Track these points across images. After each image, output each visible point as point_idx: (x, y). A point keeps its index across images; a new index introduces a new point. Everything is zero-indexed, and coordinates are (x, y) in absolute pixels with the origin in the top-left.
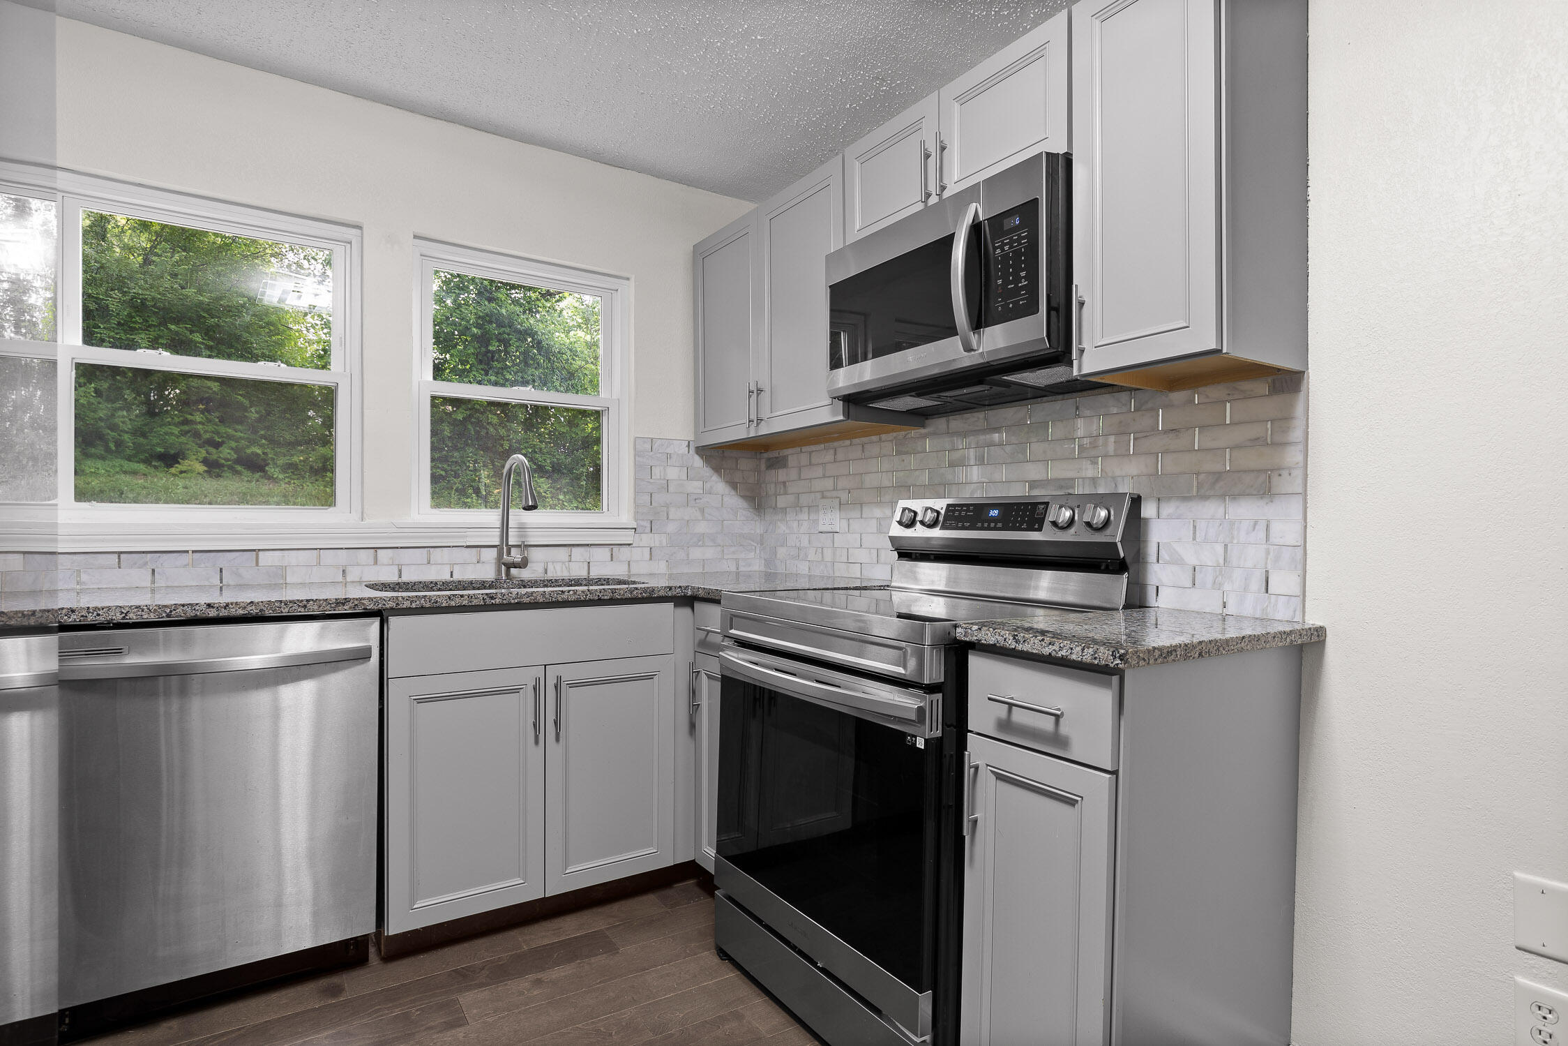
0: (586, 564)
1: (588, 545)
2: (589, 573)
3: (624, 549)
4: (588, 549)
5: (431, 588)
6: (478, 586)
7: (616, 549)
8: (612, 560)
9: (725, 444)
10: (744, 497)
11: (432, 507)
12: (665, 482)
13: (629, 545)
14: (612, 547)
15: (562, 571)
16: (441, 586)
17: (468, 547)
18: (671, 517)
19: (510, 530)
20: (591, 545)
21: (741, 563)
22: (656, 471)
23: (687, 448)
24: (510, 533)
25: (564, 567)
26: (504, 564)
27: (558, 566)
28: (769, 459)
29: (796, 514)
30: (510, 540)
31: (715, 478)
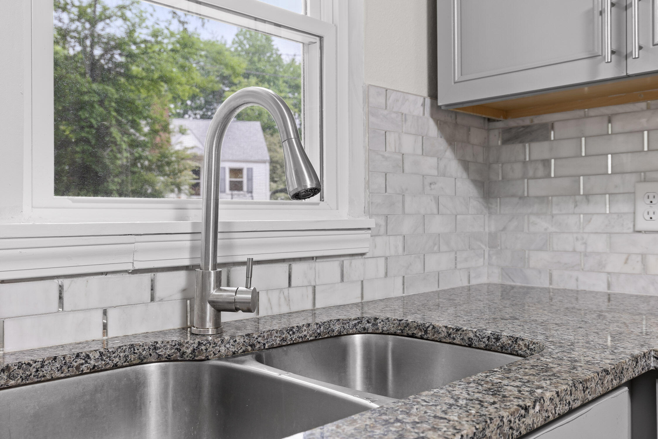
0: (310, 290)
1: (312, 258)
2: (314, 304)
3: (357, 262)
4: (312, 264)
5: (78, 368)
6: (168, 352)
7: (347, 261)
8: (342, 280)
9: (471, 104)
10: (475, 182)
11: (58, 192)
12: (400, 157)
13: (362, 254)
14: (342, 259)
15: (280, 305)
16: (96, 360)
17: (135, 272)
18: (407, 210)
19: (219, 236)
20: (317, 258)
21: (472, 275)
22: (391, 138)
23: (422, 109)
24: (219, 242)
25: (282, 299)
26: (213, 304)
27: (274, 296)
28: (508, 130)
29: (576, 206)
30: (219, 254)
31: (449, 154)
